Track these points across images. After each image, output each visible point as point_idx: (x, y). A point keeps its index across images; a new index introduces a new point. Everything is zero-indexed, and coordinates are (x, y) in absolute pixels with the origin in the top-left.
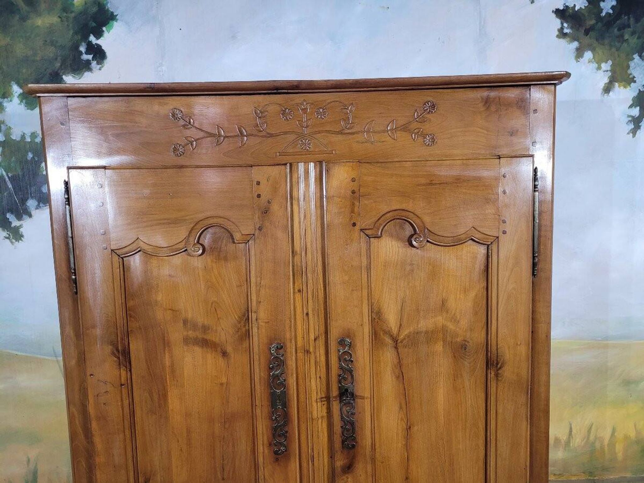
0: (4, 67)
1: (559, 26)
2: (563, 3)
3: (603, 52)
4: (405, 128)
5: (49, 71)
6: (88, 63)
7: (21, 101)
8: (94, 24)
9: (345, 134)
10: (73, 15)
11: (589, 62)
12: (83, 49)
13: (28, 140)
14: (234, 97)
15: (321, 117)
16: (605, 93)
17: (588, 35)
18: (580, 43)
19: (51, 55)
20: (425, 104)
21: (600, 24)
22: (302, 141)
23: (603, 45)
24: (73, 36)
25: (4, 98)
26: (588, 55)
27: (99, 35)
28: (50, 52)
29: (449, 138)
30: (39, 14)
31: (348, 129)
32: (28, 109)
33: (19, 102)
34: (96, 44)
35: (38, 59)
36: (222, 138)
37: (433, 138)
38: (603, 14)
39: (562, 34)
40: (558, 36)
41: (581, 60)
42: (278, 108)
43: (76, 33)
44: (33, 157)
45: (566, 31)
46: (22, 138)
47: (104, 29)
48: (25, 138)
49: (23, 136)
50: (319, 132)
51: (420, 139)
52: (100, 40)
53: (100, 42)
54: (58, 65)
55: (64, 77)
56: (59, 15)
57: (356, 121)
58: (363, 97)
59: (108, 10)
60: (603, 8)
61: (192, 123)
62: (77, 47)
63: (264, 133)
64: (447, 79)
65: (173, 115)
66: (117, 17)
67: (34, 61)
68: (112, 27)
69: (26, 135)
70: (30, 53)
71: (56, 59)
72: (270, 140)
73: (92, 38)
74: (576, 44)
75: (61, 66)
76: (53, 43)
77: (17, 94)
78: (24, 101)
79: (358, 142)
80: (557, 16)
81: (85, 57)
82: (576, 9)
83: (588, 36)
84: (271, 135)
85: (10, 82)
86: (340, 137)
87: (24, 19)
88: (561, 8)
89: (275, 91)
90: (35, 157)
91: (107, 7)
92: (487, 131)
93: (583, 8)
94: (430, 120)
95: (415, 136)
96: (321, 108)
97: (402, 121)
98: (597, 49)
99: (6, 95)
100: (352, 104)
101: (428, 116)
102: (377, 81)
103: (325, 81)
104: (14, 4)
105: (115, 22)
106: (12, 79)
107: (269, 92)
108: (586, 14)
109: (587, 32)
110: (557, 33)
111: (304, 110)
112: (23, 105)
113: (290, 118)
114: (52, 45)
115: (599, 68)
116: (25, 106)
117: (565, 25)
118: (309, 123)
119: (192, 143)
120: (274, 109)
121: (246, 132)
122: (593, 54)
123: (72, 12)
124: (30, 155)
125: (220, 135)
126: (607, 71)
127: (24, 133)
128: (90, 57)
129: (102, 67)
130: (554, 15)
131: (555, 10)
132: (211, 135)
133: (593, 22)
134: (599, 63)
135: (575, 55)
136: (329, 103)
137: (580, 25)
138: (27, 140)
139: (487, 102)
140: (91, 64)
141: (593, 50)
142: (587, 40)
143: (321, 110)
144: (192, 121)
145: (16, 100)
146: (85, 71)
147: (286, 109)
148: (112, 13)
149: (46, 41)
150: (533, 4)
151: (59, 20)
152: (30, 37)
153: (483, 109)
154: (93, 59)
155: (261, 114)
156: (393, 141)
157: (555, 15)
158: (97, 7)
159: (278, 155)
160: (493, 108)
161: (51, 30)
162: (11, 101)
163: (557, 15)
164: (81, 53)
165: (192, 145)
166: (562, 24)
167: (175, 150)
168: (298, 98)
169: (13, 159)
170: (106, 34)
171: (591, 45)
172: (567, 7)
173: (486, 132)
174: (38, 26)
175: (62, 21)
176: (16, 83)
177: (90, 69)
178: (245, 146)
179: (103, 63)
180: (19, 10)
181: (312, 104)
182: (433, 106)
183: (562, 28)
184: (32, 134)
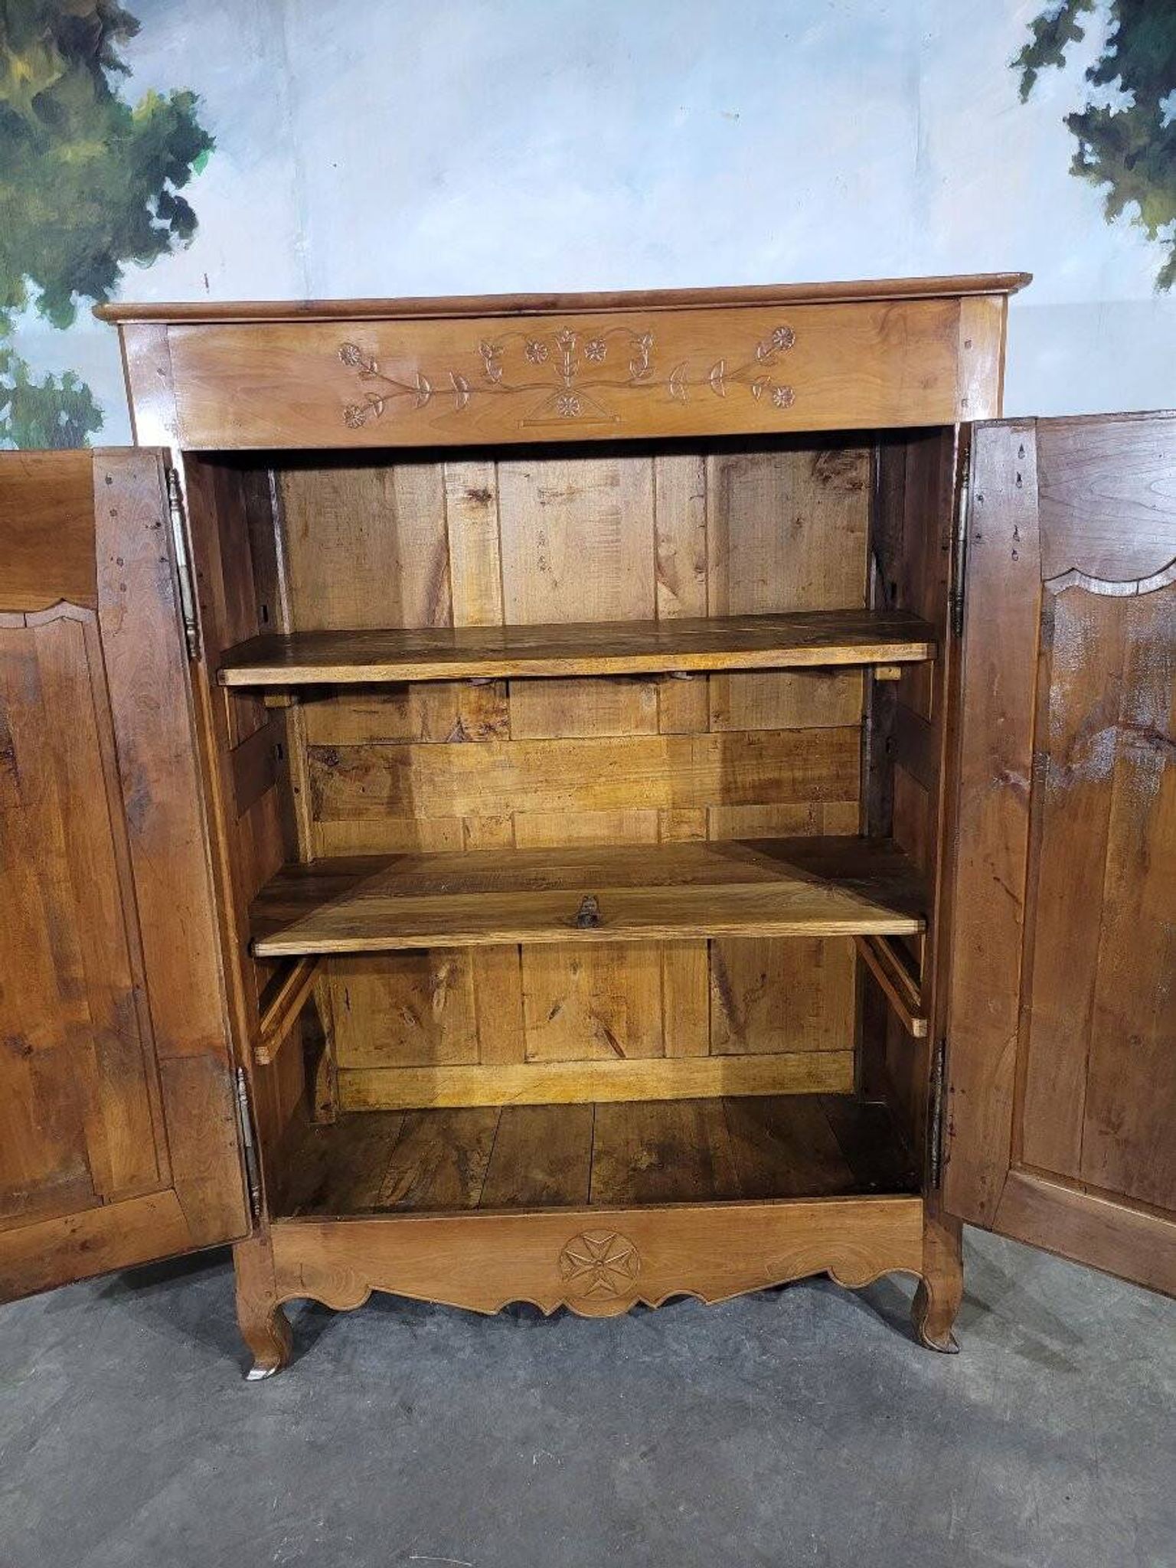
0: (7, 244)
1: (1076, 151)
2: (1084, 102)
3: (1162, 204)
4: (739, 376)
5: (90, 252)
6: (164, 235)
7: (43, 312)
8: (171, 158)
9: (635, 387)
10: (131, 138)
11: (1133, 223)
12: (152, 207)
13: (59, 386)
14: (446, 322)
15: (595, 358)
16: (1161, 287)
17: (1132, 168)
18: (1116, 184)
19: (94, 220)
20: (774, 333)
21: (1158, 146)
22: (563, 400)
23: (1162, 188)
24: (132, 182)
25: (11, 306)
26: (1132, 208)
27: (181, 178)
28: (91, 214)
29: (817, 393)
30: (68, 139)
31: (643, 378)
32: (55, 327)
33: (39, 313)
34: (176, 197)
35: (70, 227)
36: (427, 396)
37: (788, 394)
38: (1165, 124)
39: (1081, 167)
40: (1072, 172)
41: (1117, 219)
42: (521, 342)
43: (137, 176)
44: (70, 420)
45: (1089, 159)
46: (47, 383)
47: (191, 166)
48: (52, 382)
49: (49, 381)
50: (592, 384)
51: (767, 395)
52: (184, 188)
53: (184, 193)
54: (107, 239)
55: (119, 263)
56: (105, 139)
57: (656, 363)
58: (668, 321)
59: (197, 128)
60: (1164, 111)
61: (376, 370)
62: (141, 205)
63: (495, 387)
64: (812, 288)
65: (344, 357)
66: (215, 143)
67: (61, 232)
68: (205, 162)
69: (53, 378)
70: (54, 216)
71: (104, 227)
72: (509, 397)
73: (169, 186)
74: (1107, 187)
75: (113, 242)
76: (96, 197)
77: (33, 299)
78: (48, 311)
79: (658, 401)
80: (1072, 130)
81: (158, 223)
82: (1111, 115)
83: (1133, 170)
84: (509, 391)
85: (19, 275)
86: (626, 394)
87: (38, 148)
88: (1082, 112)
89: (516, 312)
90: (73, 421)
91: (194, 124)
92: (883, 380)
93: (1126, 111)
94: (783, 361)
95: (757, 389)
96: (594, 341)
97: (736, 363)
98: (1149, 196)
99: (14, 299)
100: (648, 333)
101: (780, 354)
102: (691, 293)
103: (602, 293)
104: (20, 119)
105: (211, 154)
106: (23, 268)
107: (506, 313)
108: (1131, 125)
109: (1130, 162)
110: (1070, 164)
111: (567, 345)
112: (46, 319)
113: (542, 360)
114: (94, 201)
115: (1152, 236)
116: (51, 322)
117: (1088, 147)
118: (576, 368)
119: (376, 403)
120: (513, 343)
121: (467, 383)
122: (1142, 207)
123: (130, 133)
124: (64, 417)
125: (423, 391)
126: (1169, 241)
127: (51, 375)
128: (166, 223)
129: (190, 243)
130: (1066, 128)
131: (1068, 117)
132: (408, 390)
133: (1144, 140)
134: (1152, 226)
135: (1104, 209)
136: (608, 333)
137: (1119, 149)
138: (56, 388)
139: (883, 327)
140: (168, 237)
141: (1142, 198)
142: (1129, 178)
143: (595, 345)
144: (375, 365)
145: (33, 310)
146: (158, 252)
147: (534, 344)
148: (205, 134)
149: (83, 193)
150: (1025, 105)
151: (105, 149)
152: (53, 185)
153: (877, 341)
154: (173, 226)
155: (493, 353)
156: (718, 399)
157: (1069, 128)
158: (175, 122)
159: (522, 424)
160: (894, 339)
161: (90, 169)
162: (23, 311)
163: (1071, 128)
164: (149, 216)
165: (377, 408)
166: (1082, 145)
167: (349, 415)
168: (554, 324)
169: (33, 425)
170: (194, 177)
171: (1138, 188)
172: (1093, 109)
173: (879, 381)
174: (66, 163)
175: (111, 151)
176: (31, 276)
177: (167, 248)
178: (466, 409)
179: (191, 235)
180: (28, 129)
181: (580, 334)
182: (789, 336)
183: (1081, 154)
184: (65, 376)
